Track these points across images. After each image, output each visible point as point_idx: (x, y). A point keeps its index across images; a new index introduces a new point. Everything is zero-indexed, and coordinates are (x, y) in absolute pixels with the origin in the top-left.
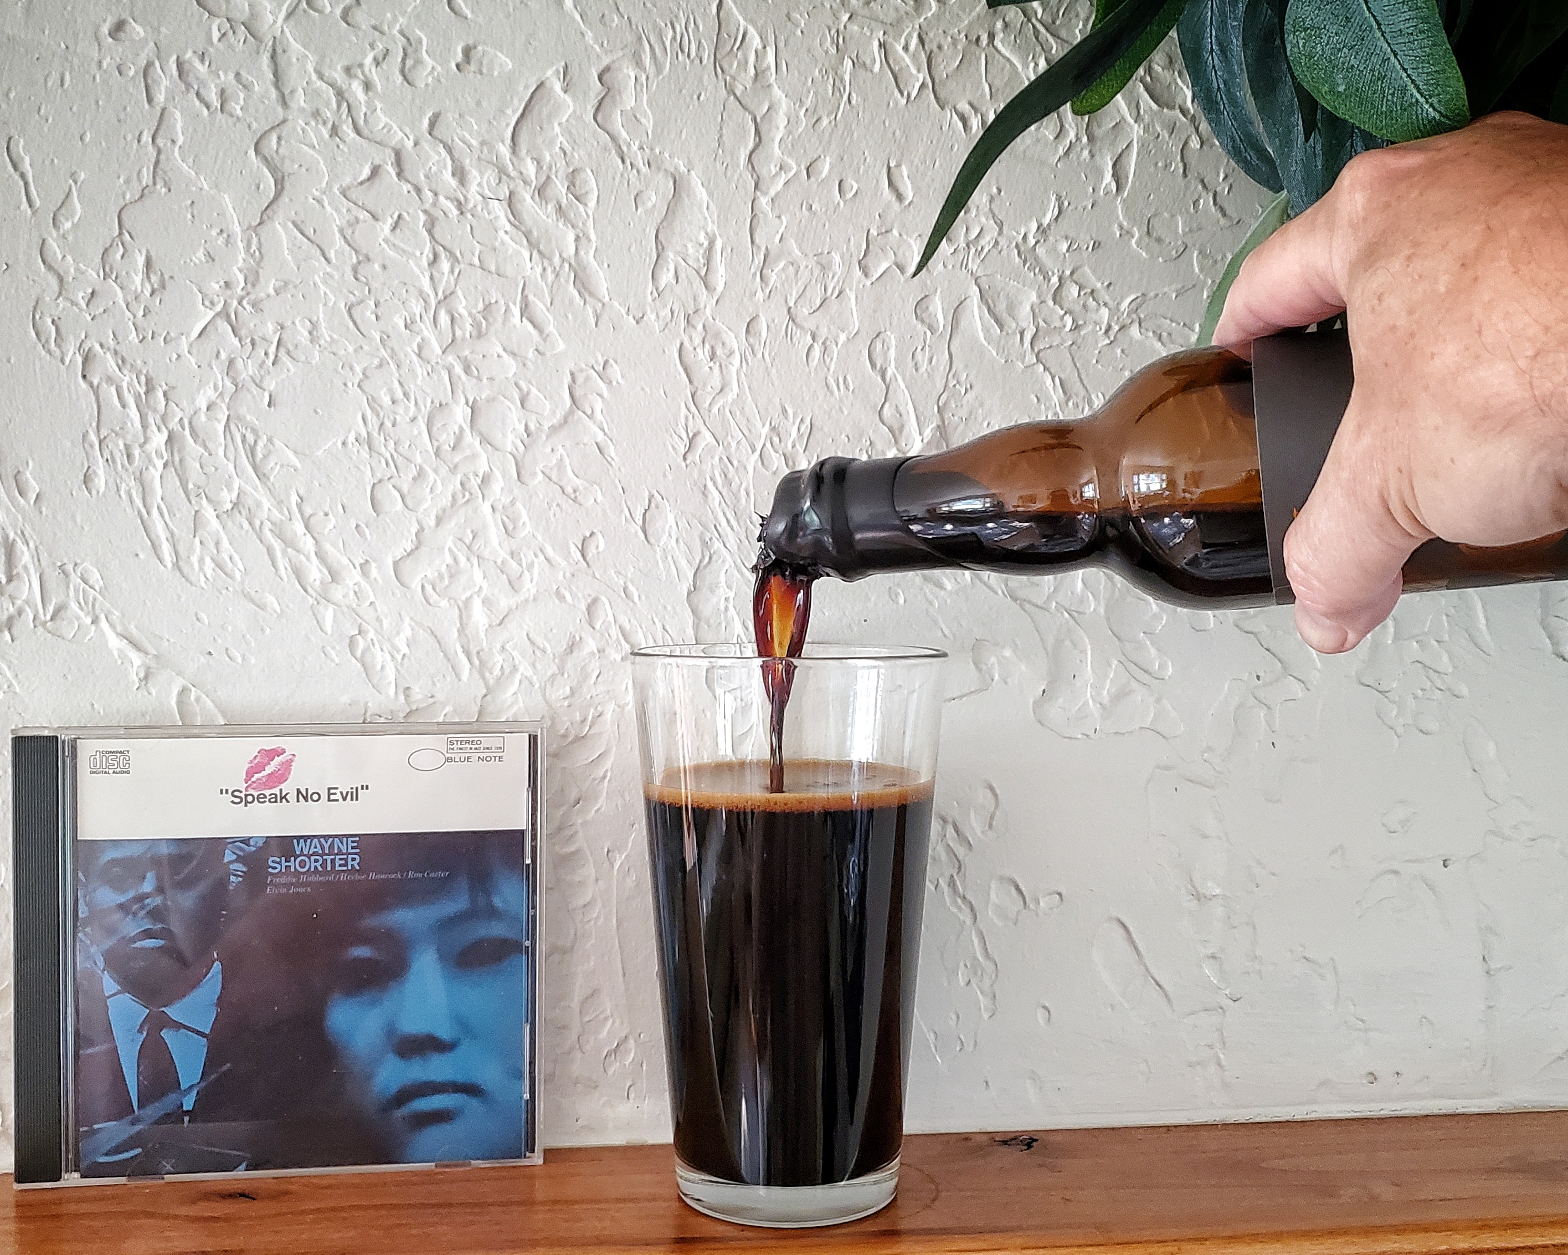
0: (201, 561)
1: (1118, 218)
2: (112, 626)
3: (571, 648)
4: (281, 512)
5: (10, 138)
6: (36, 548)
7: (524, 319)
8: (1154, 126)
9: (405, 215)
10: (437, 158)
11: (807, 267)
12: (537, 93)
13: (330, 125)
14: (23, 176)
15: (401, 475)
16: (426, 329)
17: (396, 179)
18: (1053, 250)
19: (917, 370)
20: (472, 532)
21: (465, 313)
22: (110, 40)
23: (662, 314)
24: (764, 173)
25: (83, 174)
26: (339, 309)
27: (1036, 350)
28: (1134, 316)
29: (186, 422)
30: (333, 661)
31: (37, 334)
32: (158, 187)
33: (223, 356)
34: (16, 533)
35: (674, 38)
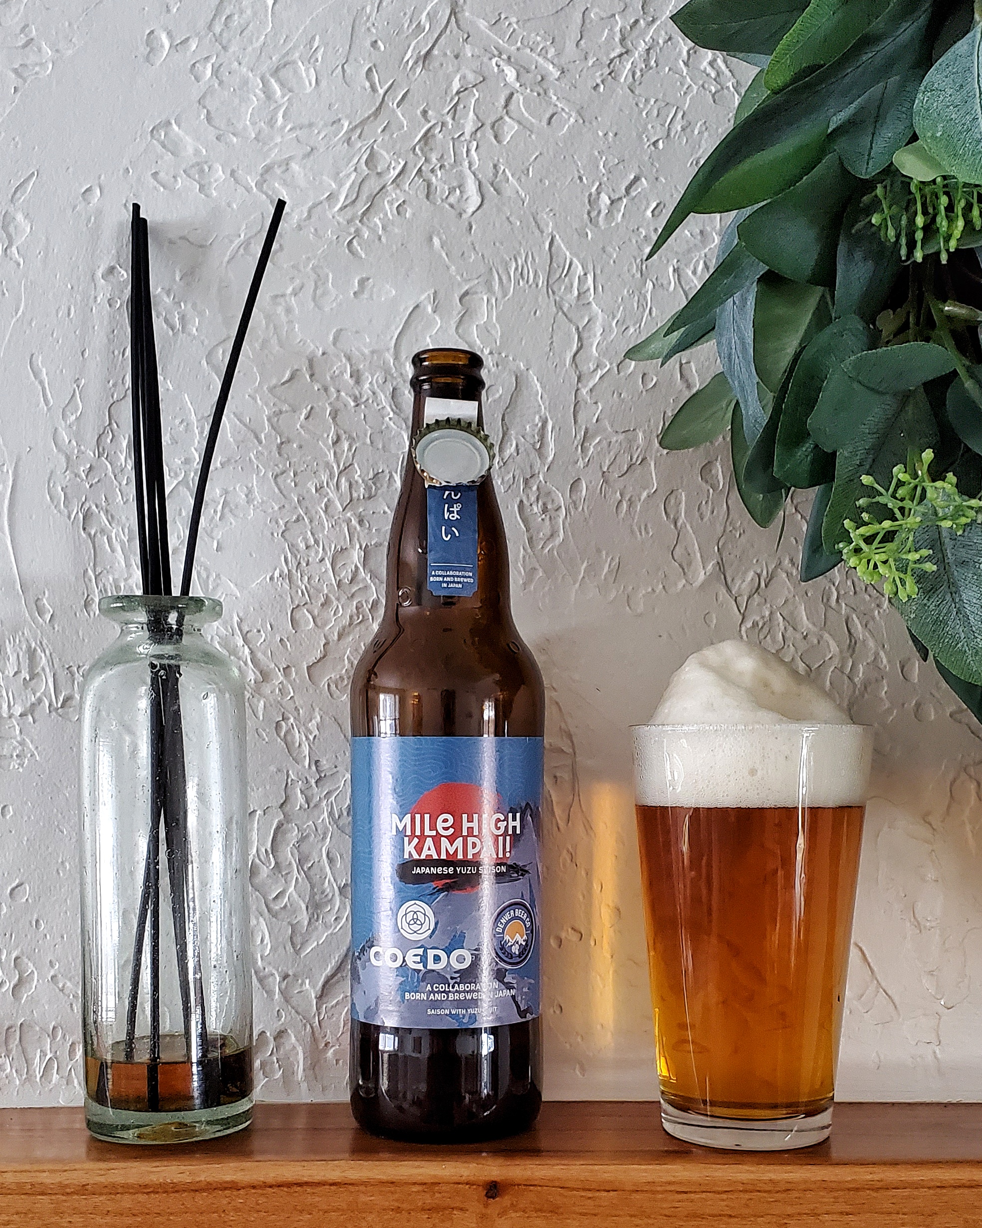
5: (32, 355)
6: (51, 654)
9: (315, 406)
10: (339, 364)
11: (617, 441)
12: (413, 315)
14: (41, 383)
15: (313, 601)
17: (309, 380)
19: (702, 519)
22: (102, 281)
23: (506, 479)
24: (584, 369)
25: (83, 381)
26: (268, 478)
30: (264, 740)
31: (51, 499)
34: (36, 643)
35: (516, 269)
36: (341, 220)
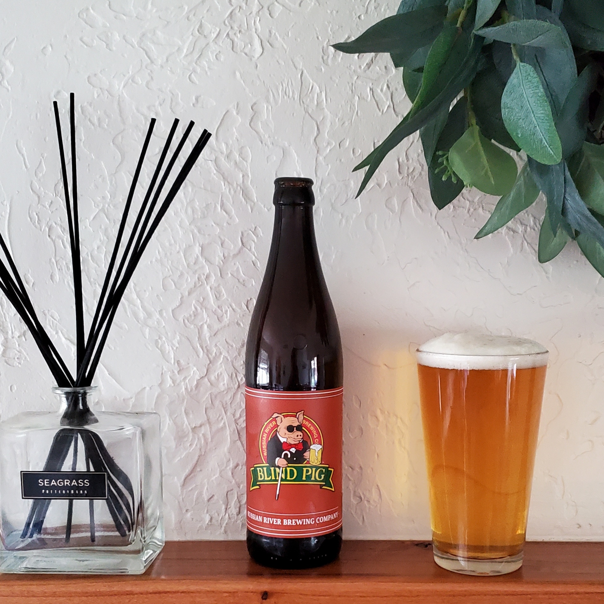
2: (64, 336)
3: (243, 345)
5: (18, 140)
7: (222, 210)
11: (338, 185)
12: (226, 115)
14: (23, 155)
15: (174, 274)
16: (183, 216)
19: (386, 229)
20: (203, 298)
21: (198, 208)
24: (321, 146)
25: (46, 154)
27: (437, 220)
28: (481, 204)
29: (90, 255)
30: (149, 349)
31: (31, 220)
33: (103, 227)
35: (283, 89)
36: (185, 63)
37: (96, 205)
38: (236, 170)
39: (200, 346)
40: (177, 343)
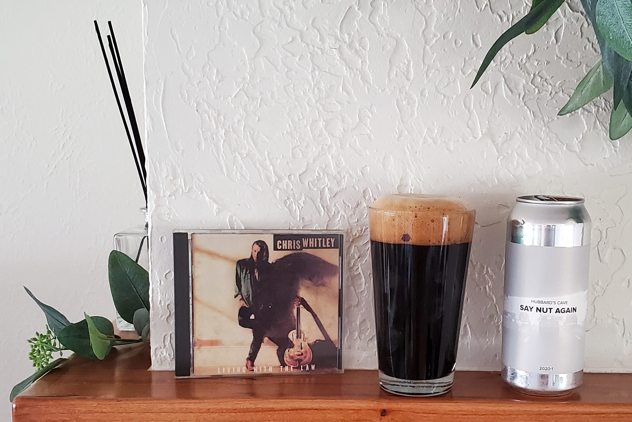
0: (236, 173)
1: (556, 53)
2: (207, 195)
3: (358, 205)
4: (262, 157)
5: (172, 29)
6: (182, 168)
7: (343, 91)
8: (571, 19)
9: (303, 54)
10: (314, 34)
11: (442, 71)
12: (349, 11)
13: (278, 23)
14: (177, 43)
15: (302, 145)
16: (310, 95)
17: (300, 42)
18: (532, 65)
19: (481, 108)
20: (325, 165)
23: (391, 89)
24: (428, 37)
25: (196, 41)
26: (281, 88)
27: (524, 101)
28: (561, 88)
29: (231, 127)
30: (279, 208)
31: (182, 96)
32: (221, 45)
33: (243, 104)
34: (175, 163)
37: (237, 85)
38: (357, 57)
39: (322, 206)
40: (302, 203)
